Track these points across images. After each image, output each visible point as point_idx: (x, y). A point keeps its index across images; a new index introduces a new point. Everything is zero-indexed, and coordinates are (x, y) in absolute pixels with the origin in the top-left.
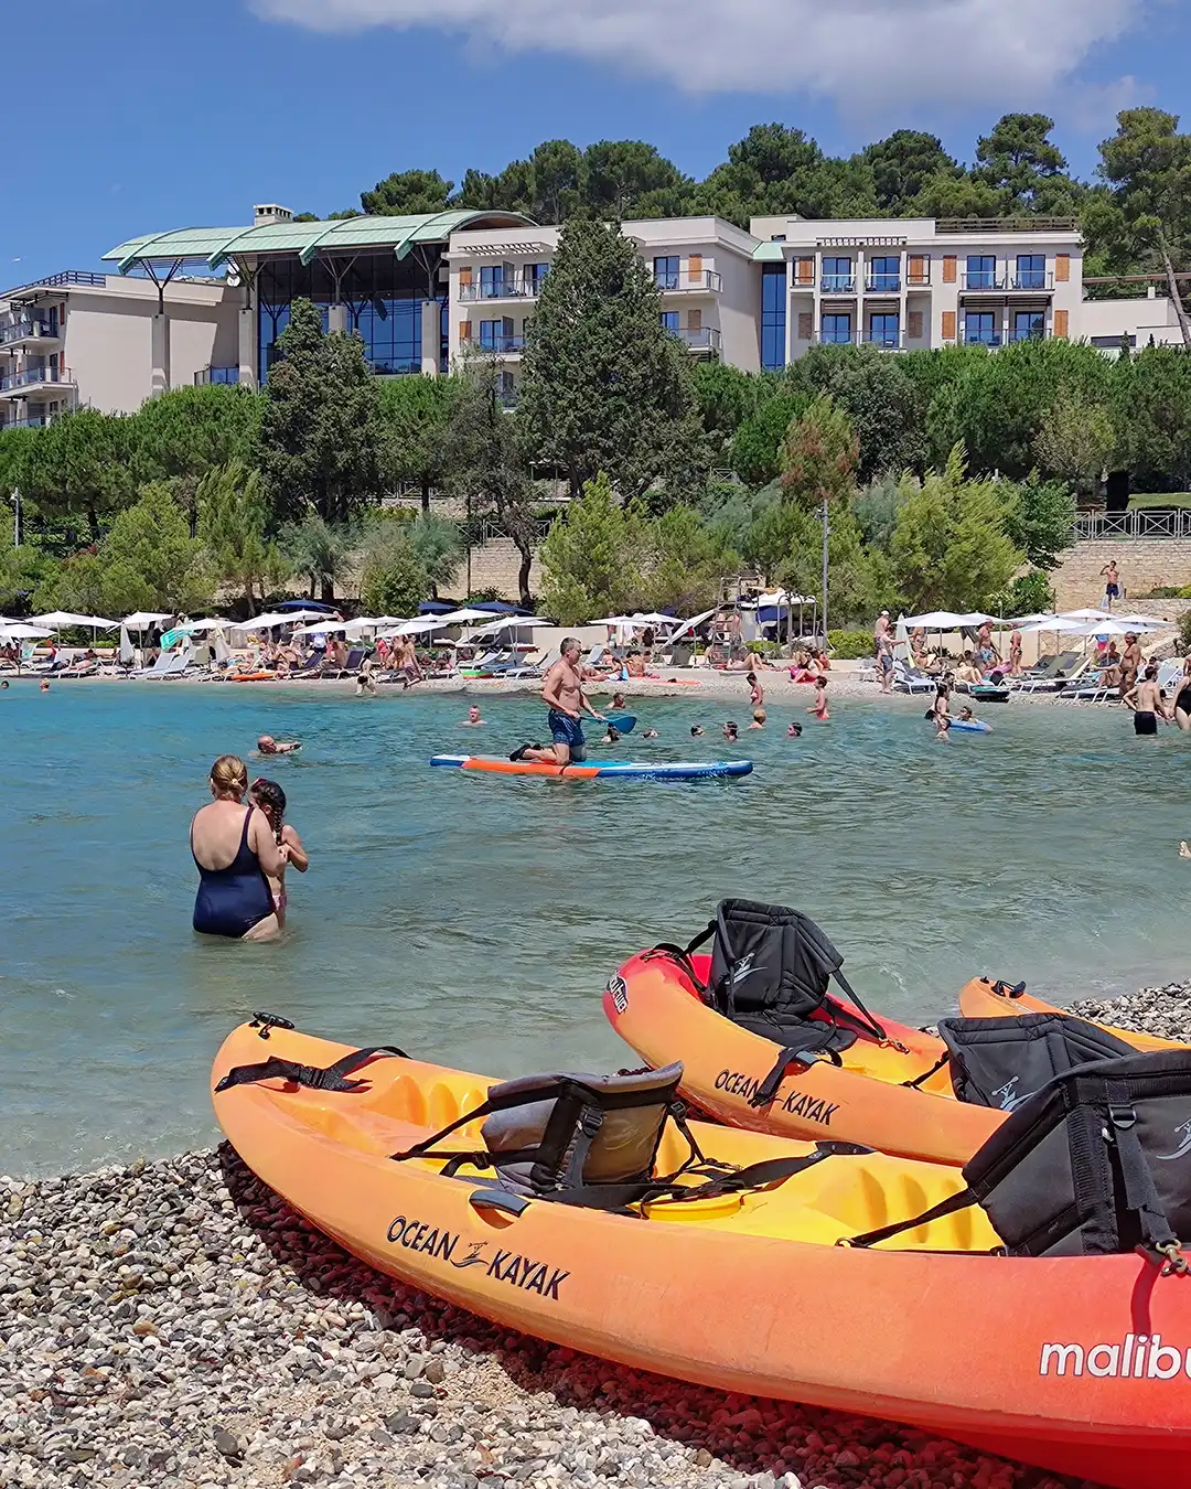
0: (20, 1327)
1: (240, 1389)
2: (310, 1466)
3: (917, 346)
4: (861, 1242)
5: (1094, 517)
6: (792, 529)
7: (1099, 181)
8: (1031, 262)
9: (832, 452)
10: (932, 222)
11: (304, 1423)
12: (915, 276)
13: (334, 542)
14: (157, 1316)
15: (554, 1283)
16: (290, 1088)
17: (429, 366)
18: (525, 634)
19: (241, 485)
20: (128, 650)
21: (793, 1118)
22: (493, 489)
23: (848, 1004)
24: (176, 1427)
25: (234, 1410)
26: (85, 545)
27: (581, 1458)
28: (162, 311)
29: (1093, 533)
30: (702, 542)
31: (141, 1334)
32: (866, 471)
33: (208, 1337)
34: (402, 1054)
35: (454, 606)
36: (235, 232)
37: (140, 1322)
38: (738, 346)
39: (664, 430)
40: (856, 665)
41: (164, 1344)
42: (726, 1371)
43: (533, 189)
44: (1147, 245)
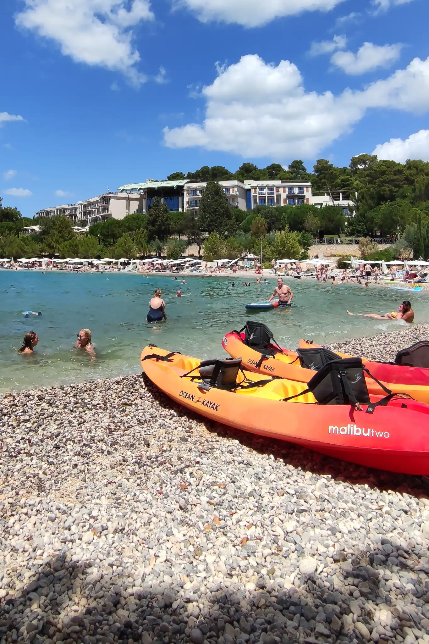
0: (101, 413)
1: (148, 429)
2: (164, 448)
3: (278, 205)
4: (285, 400)
5: (317, 240)
6: (254, 242)
7: (314, 173)
8: (301, 189)
9: (262, 226)
10: (280, 181)
11: (163, 438)
12: (278, 191)
13: (161, 244)
14: (130, 412)
15: (216, 407)
16: (157, 360)
17: (180, 210)
18: (200, 263)
19: (143, 233)
20: (119, 266)
21: (265, 370)
22: (193, 234)
23: (275, 344)
24: (135, 438)
25: (147, 434)
26: (112, 245)
27: (224, 449)
28: (129, 199)
29: (317, 243)
30: (236, 244)
31: (127, 415)
32: (269, 231)
33: (141, 417)
34: (180, 354)
35: (185, 257)
36: (142, 184)
37: (126, 413)
38: (242, 205)
39: (228, 222)
40: (268, 270)
41: (132, 418)
42: (257, 429)
43: (201, 175)
44: (324, 185)
